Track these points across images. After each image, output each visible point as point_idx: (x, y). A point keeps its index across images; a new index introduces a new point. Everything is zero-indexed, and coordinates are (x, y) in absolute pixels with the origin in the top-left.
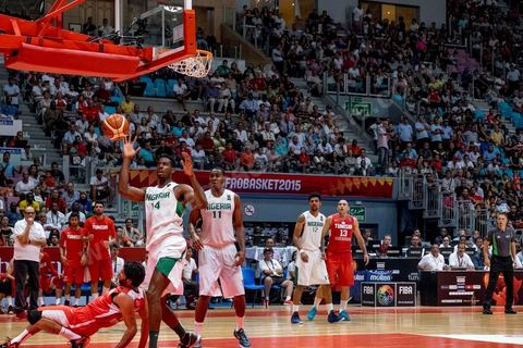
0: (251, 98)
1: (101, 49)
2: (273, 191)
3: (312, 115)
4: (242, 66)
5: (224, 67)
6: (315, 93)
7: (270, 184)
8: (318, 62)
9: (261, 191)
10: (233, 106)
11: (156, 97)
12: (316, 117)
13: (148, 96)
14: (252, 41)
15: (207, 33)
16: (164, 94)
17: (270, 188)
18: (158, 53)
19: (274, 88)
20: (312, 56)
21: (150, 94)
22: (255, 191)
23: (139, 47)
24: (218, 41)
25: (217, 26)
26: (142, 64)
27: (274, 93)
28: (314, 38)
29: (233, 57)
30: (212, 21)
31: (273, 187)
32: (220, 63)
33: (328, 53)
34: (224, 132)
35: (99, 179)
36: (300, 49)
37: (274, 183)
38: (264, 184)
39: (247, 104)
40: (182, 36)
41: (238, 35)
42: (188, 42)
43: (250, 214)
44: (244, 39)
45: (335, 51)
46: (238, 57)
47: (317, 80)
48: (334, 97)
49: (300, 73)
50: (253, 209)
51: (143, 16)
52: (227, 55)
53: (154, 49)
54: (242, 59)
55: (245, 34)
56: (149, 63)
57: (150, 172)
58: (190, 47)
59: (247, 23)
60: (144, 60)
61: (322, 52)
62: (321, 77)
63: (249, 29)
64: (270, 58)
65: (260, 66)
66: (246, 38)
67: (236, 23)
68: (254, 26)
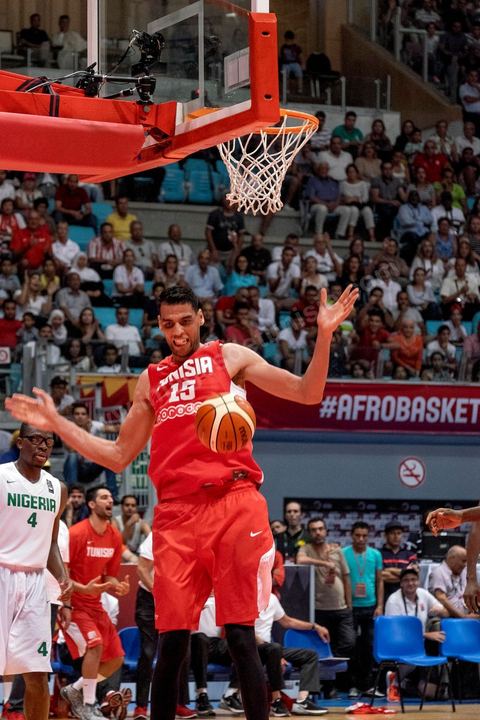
0: (414, 201)
1: (54, 110)
2: (468, 427)
4: (393, 126)
5: (349, 128)
7: (460, 410)
9: (440, 426)
10: (371, 223)
11: (188, 202)
13: (168, 202)
14: (418, 69)
15: (309, 49)
16: (206, 196)
17: (459, 420)
18: (186, 117)
21: (174, 195)
22: (425, 426)
23: (144, 101)
24: (336, 66)
25: (332, 31)
26: (150, 141)
29: (372, 105)
30: (320, 22)
31: (468, 415)
37: (469, 407)
38: (447, 410)
40: (245, 75)
41: (383, 53)
42: (262, 91)
43: (412, 481)
44: (396, 61)
46: (383, 105)
50: (419, 470)
51: (155, 27)
52: (355, 99)
53: (179, 106)
54: (394, 109)
55: (398, 46)
56: (167, 140)
58: (264, 103)
59: (405, 25)
60: (154, 132)
63: (407, 38)
64: (457, 106)
65: (437, 126)
66: (403, 60)
67: (379, 25)
68: (420, 28)
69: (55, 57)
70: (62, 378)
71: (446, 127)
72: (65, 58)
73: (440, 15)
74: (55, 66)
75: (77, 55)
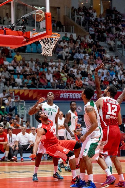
0: (79, 52)
1: (5, 33)
3: (110, 61)
4: (75, 36)
5: (66, 37)
6: (111, 49)
8: (113, 34)
11: (32, 53)
12: (112, 62)
13: (27, 53)
14: (80, 24)
15: (57, 20)
16: (36, 51)
18: (33, 35)
19: (91, 47)
20: (109, 31)
21: (29, 51)
23: (23, 31)
24: (63, 24)
25: (62, 16)
26: (25, 40)
27: (90, 50)
28: (111, 22)
29: (70, 32)
30: (59, 15)
32: (64, 35)
33: (118, 29)
34: (66, 70)
35: (4, 94)
36: (103, 27)
39: (77, 56)
40: (45, 26)
41: (72, 21)
42: (48, 29)
44: (75, 23)
45: (121, 28)
46: (73, 32)
47: (112, 43)
48: (121, 51)
49: (104, 39)
51: (26, 16)
52: (67, 31)
53: (31, 32)
54: (75, 33)
55: (76, 20)
56: (28, 39)
57: (30, 91)
58: (49, 31)
59: (77, 15)
60: (26, 38)
61: (114, 29)
62: (114, 41)
63: (78, 18)
64: (88, 32)
65: (84, 36)
66: (76, 22)
67: (71, 15)
68: (80, 16)
69: (4, 22)
70: (5, 90)
71: (86, 37)
72: (6, 22)
73: (84, 13)
74: (4, 24)
75: (8, 22)
